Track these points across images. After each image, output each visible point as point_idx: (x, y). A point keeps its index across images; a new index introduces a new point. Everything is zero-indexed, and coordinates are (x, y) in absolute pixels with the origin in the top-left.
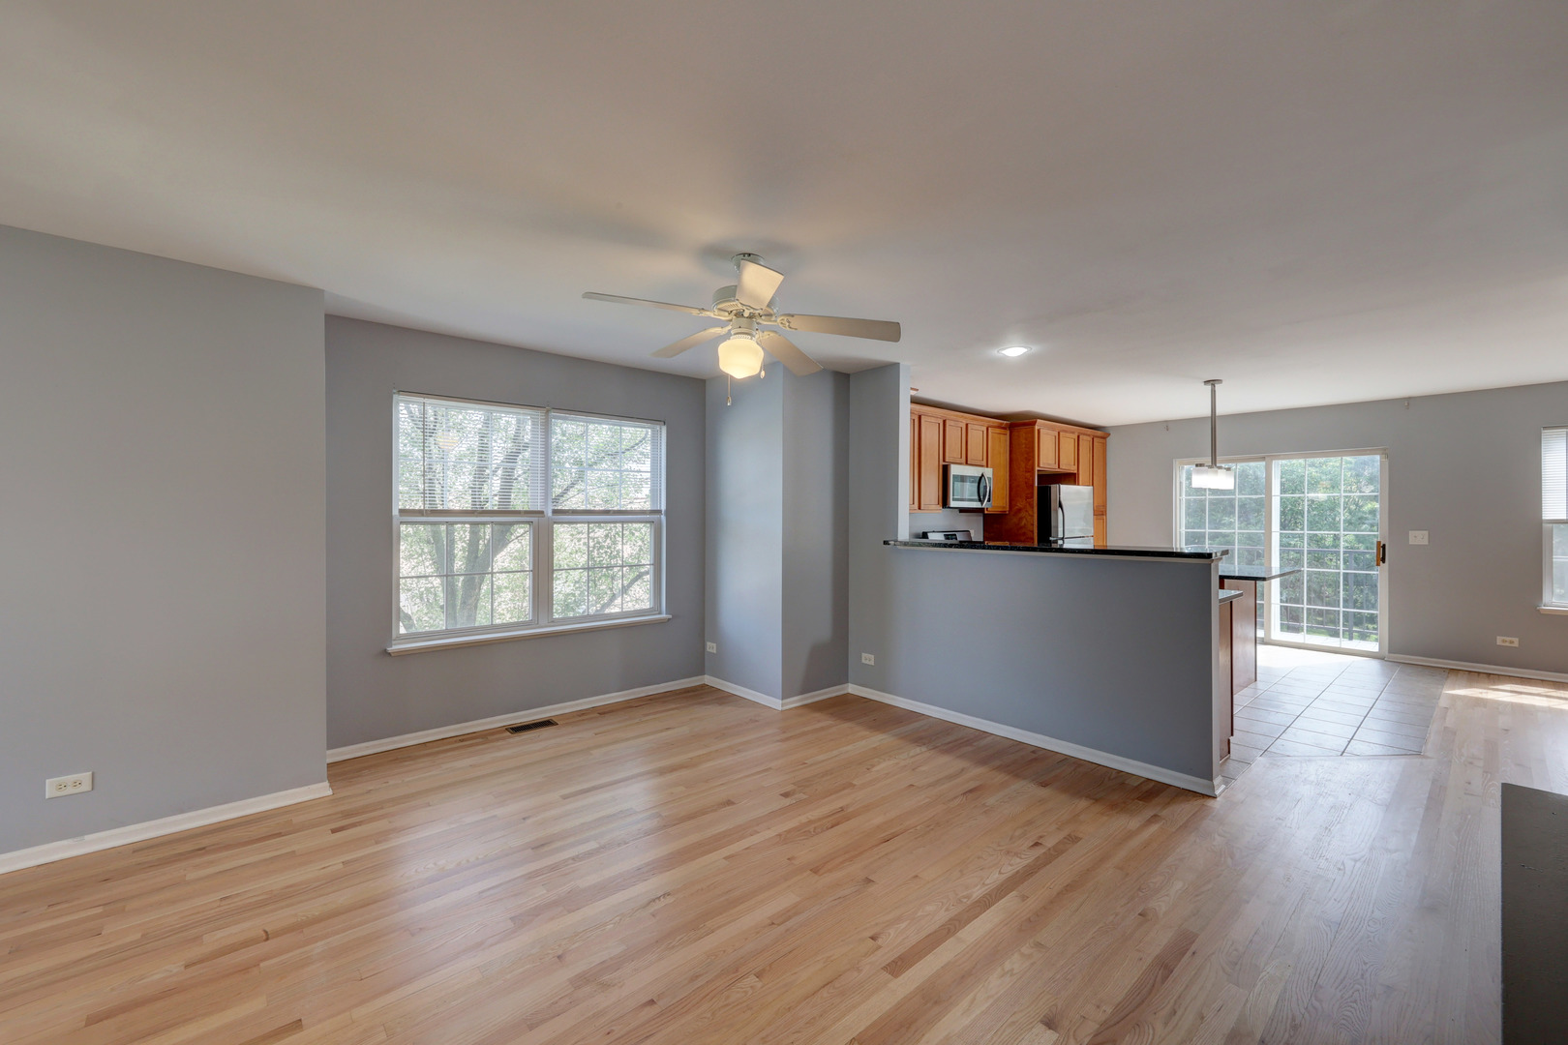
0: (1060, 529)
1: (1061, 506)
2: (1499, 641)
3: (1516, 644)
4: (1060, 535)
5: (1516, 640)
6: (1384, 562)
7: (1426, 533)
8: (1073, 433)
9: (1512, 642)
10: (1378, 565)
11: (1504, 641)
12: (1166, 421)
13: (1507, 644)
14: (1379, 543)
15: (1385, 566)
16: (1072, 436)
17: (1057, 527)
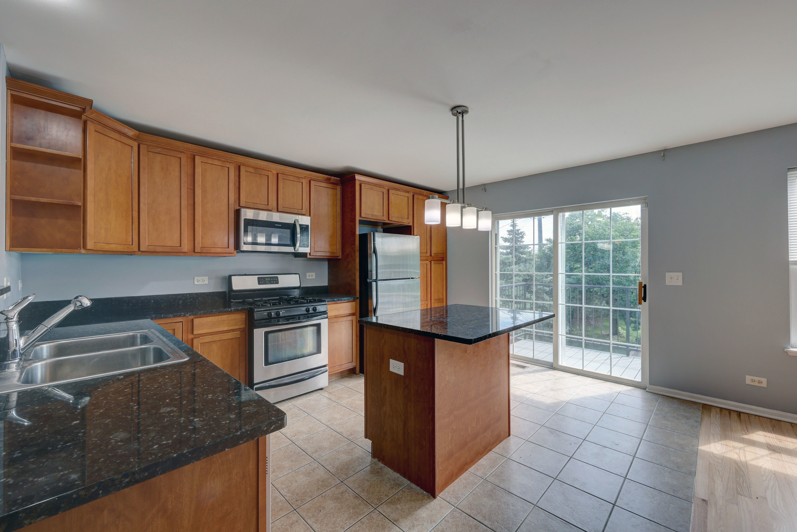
0: (374, 272)
1: (375, 252)
2: (748, 379)
3: (764, 385)
4: (374, 278)
5: (764, 380)
6: (645, 301)
7: (680, 274)
8: (408, 192)
9: (760, 382)
10: (640, 303)
11: (752, 381)
12: (484, 185)
13: (756, 384)
14: (640, 283)
15: (645, 305)
16: (407, 194)
17: (371, 271)
